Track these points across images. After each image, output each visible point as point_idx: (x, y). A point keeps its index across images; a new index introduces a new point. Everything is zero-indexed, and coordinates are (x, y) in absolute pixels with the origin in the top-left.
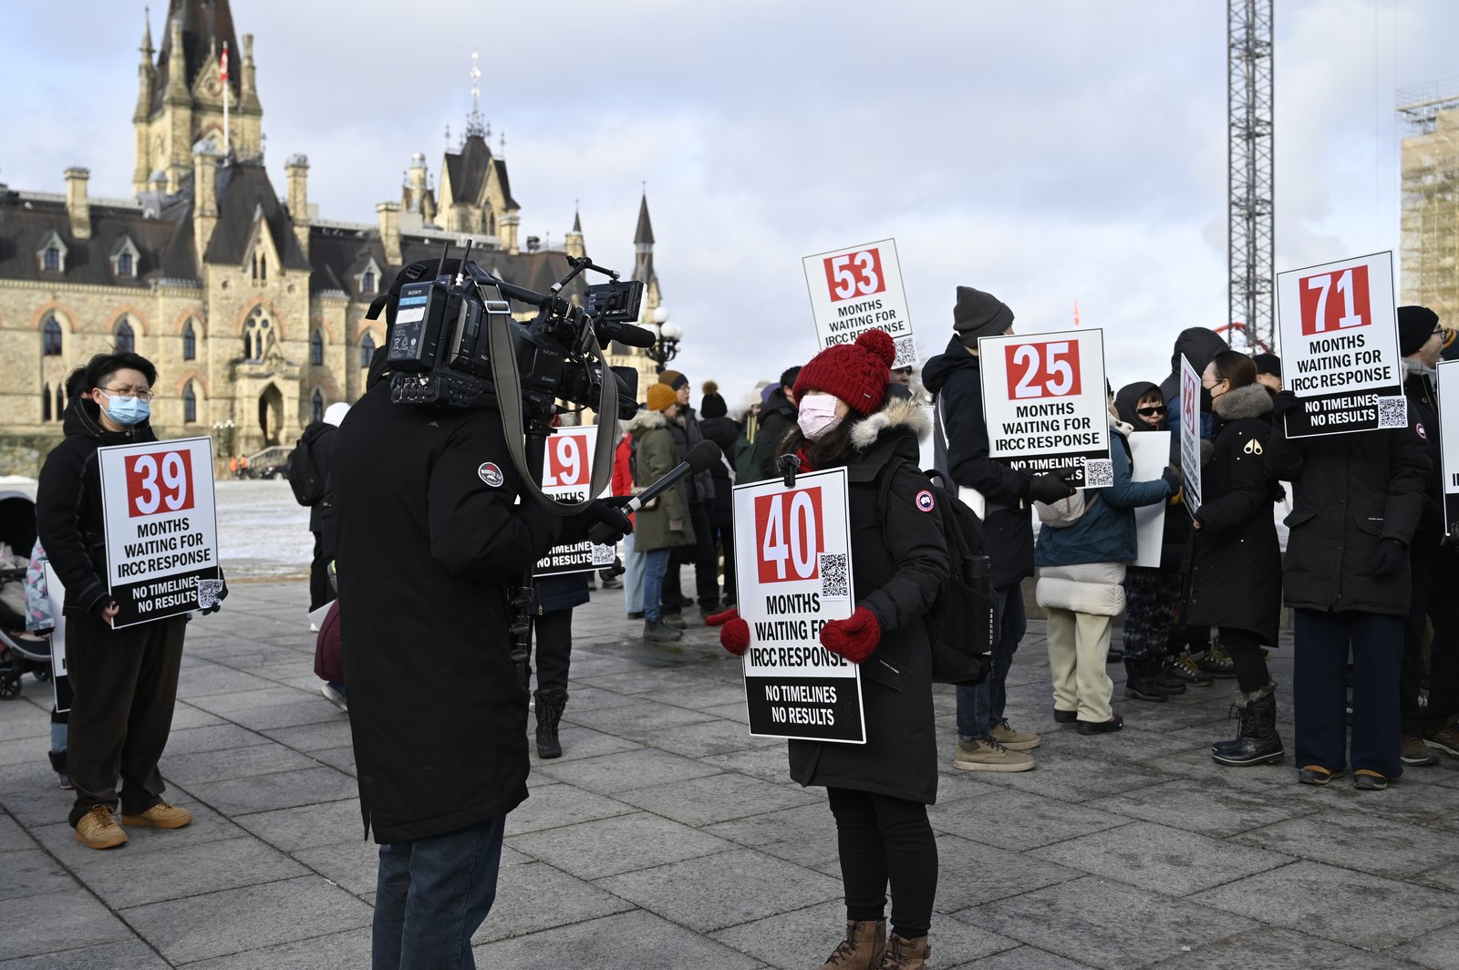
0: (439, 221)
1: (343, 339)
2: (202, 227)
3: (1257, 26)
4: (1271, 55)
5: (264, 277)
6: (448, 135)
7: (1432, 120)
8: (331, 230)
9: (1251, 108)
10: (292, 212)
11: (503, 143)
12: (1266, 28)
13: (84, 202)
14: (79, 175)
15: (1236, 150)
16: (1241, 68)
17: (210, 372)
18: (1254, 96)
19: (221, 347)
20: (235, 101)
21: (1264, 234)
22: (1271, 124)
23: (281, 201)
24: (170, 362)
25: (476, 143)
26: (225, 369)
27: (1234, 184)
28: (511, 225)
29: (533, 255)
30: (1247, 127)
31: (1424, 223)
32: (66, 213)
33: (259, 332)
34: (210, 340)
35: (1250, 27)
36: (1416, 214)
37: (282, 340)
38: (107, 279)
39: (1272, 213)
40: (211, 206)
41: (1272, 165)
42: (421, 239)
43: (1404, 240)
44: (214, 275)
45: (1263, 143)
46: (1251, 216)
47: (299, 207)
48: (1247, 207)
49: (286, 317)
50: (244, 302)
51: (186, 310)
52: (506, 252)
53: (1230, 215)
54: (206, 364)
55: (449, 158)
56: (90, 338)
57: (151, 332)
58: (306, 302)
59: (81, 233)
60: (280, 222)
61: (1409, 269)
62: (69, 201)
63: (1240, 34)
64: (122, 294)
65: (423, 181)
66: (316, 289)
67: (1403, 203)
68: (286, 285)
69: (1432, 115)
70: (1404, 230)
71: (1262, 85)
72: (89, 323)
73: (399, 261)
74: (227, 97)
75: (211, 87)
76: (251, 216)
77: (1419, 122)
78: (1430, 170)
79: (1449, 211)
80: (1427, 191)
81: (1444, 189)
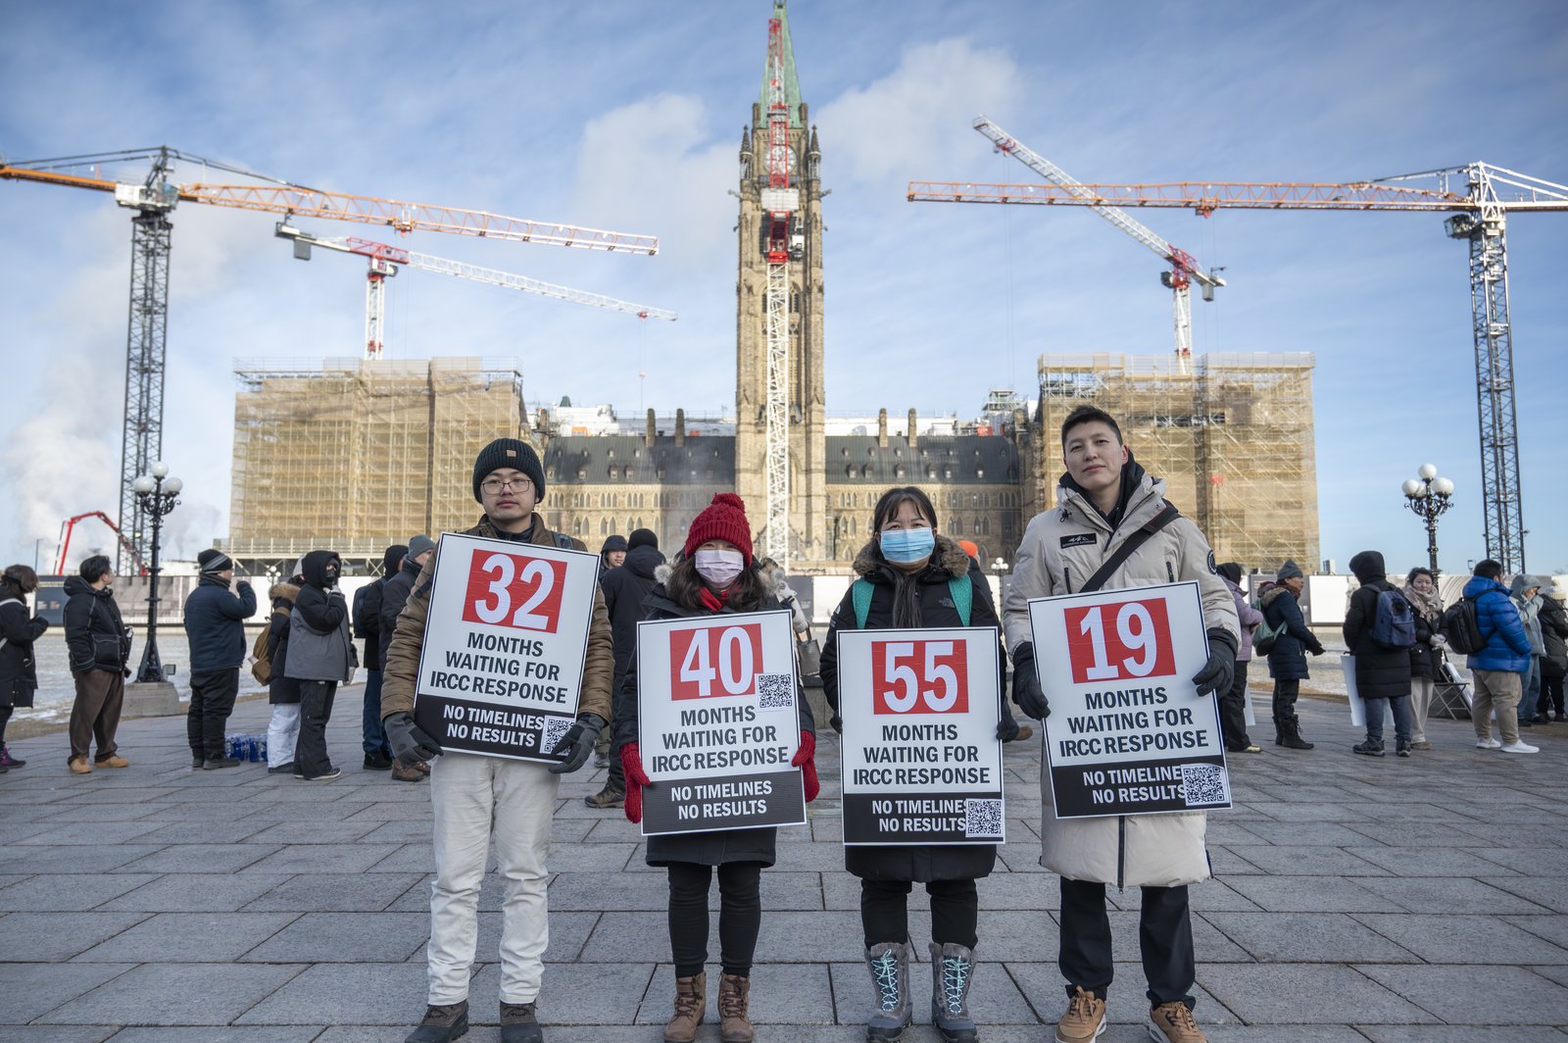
3: (155, 290)
4: (166, 314)
7: (259, 383)
9: (147, 350)
12: (162, 293)
15: (133, 379)
16: (140, 319)
18: (150, 341)
21: (153, 447)
22: (162, 364)
27: (130, 405)
30: (142, 364)
31: (249, 454)
35: (149, 289)
36: (244, 447)
39: (160, 432)
41: (162, 395)
43: (235, 464)
45: (155, 378)
46: (143, 431)
48: (139, 424)
53: (125, 428)
61: (239, 485)
63: (140, 293)
67: (236, 436)
69: (258, 380)
70: (235, 456)
71: (157, 334)
77: (250, 383)
78: (255, 418)
79: (270, 447)
80: (254, 433)
81: (266, 432)
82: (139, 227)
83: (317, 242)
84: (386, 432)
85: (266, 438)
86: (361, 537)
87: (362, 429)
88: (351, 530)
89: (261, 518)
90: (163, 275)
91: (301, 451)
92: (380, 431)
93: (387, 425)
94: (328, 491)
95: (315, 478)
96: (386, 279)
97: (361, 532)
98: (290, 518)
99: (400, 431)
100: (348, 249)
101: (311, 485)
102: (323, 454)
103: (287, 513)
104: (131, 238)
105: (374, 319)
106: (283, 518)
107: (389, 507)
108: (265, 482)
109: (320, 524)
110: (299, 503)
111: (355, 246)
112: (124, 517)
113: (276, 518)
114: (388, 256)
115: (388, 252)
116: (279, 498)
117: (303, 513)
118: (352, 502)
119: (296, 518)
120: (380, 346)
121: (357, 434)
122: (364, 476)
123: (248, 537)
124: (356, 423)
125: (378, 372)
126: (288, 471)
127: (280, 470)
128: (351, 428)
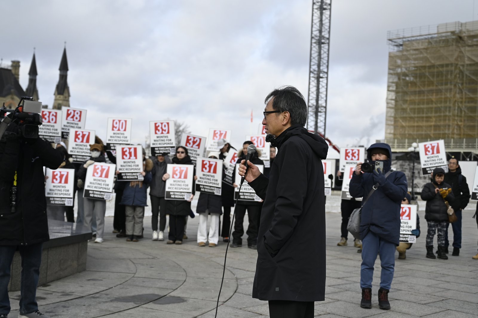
4: (330, 9)
7: (401, 45)
9: (320, 31)
15: (314, 49)
16: (317, 14)
18: (322, 26)
21: (323, 87)
22: (328, 39)
27: (312, 63)
31: (397, 89)
36: (394, 85)
39: (327, 78)
41: (328, 57)
43: (388, 95)
45: (325, 47)
46: (318, 78)
48: (317, 74)
53: (310, 77)
69: (401, 43)
70: (388, 90)
77: (397, 46)
78: (399, 66)
79: (407, 83)
80: (398, 75)
81: (405, 75)
85: (407, 79)
86: (460, 138)
87: (461, 68)
88: (453, 134)
89: (403, 127)
91: (424, 86)
92: (473, 68)
94: (438, 110)
95: (430, 102)
97: (460, 135)
98: (417, 126)
101: (430, 106)
102: (436, 86)
103: (416, 124)
106: (414, 127)
108: (405, 106)
109: (435, 130)
110: (423, 117)
113: (409, 127)
116: (412, 115)
117: (424, 124)
118: (454, 116)
119: (421, 127)
121: (457, 71)
122: (462, 98)
123: (394, 139)
124: (457, 64)
125: (471, 30)
126: (417, 98)
127: (413, 97)
128: (453, 68)
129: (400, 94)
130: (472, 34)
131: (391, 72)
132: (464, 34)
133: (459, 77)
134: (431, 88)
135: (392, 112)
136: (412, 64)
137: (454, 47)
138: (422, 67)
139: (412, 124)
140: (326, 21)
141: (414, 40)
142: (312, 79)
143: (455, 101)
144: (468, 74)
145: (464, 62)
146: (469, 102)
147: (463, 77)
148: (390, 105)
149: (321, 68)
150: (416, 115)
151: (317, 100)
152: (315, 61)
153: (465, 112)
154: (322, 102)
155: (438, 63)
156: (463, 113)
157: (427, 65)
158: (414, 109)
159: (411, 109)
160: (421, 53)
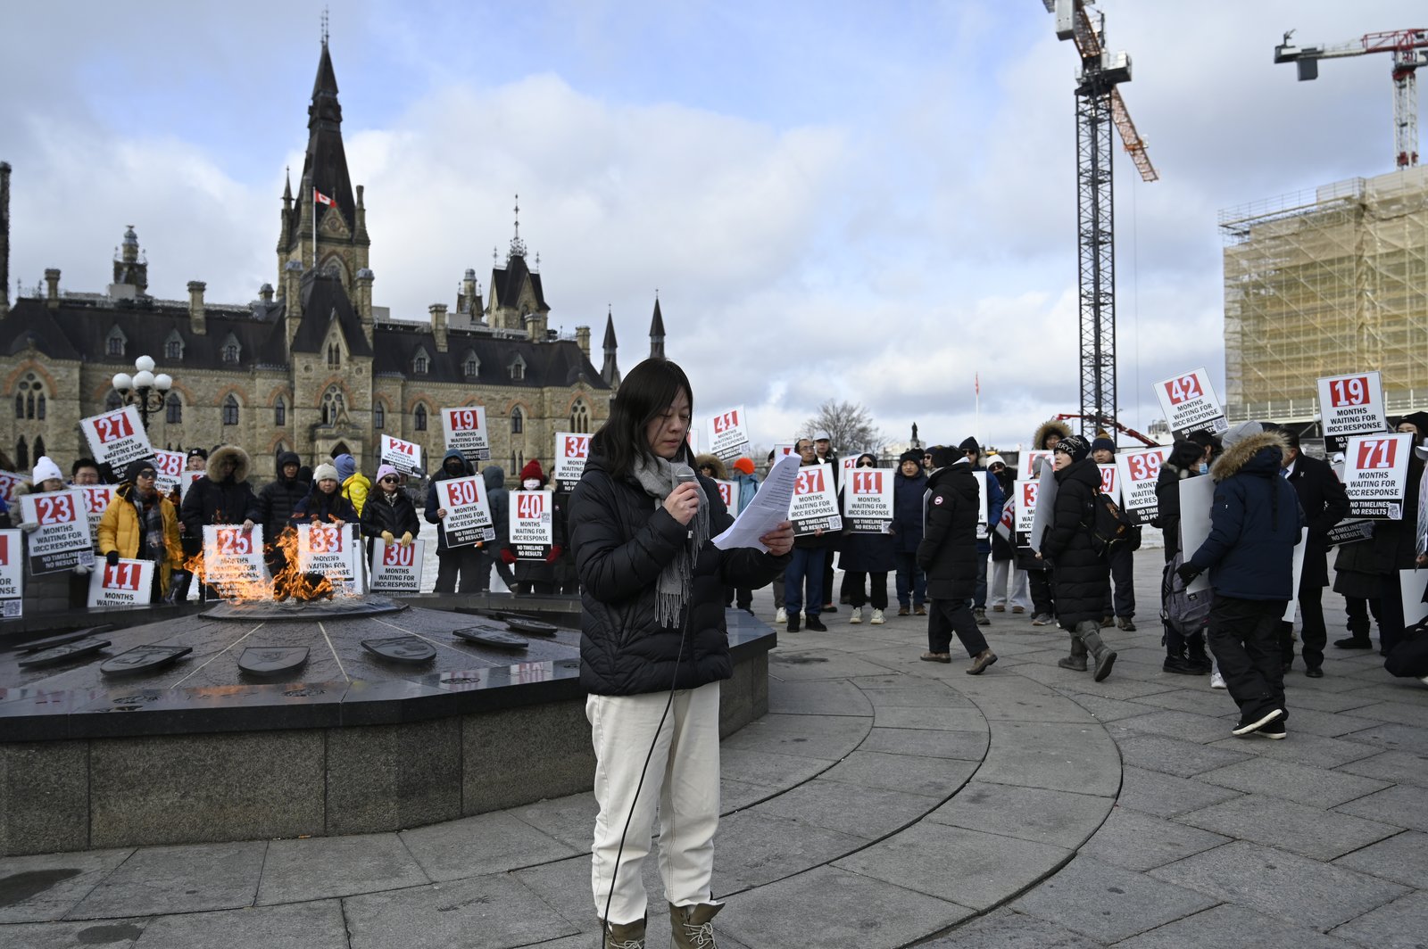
0: (484, 319)
1: (400, 409)
2: (290, 325)
3: (1099, 159)
4: (1111, 181)
5: (338, 362)
6: (495, 255)
7: (1247, 233)
8: (394, 326)
9: (1096, 222)
10: (360, 313)
11: (538, 261)
12: (1107, 161)
13: (201, 308)
14: (197, 288)
15: (1085, 255)
16: (1087, 192)
17: (295, 434)
18: (1098, 212)
19: (303, 415)
20: (350, 235)
21: (1107, 320)
22: (1111, 234)
23: (353, 305)
24: (264, 427)
25: (517, 261)
26: (306, 432)
27: (1083, 281)
28: (534, 321)
29: (552, 344)
30: (1093, 237)
31: (1243, 312)
32: (188, 317)
33: (334, 403)
34: (295, 410)
35: (1094, 160)
36: (1236, 305)
37: (351, 409)
38: (216, 364)
39: (1113, 304)
40: (297, 309)
41: (1113, 266)
42: (466, 332)
43: (1227, 325)
44: (299, 362)
45: (1105, 250)
46: (1097, 306)
47: (366, 309)
48: (1094, 299)
49: (354, 392)
50: (321, 381)
51: (277, 388)
52: (530, 342)
54: (293, 428)
55: (496, 272)
56: (202, 409)
57: (250, 405)
58: (370, 381)
59: (199, 331)
60: (352, 322)
61: (1234, 348)
62: (190, 306)
63: (1086, 165)
64: (227, 376)
65: (473, 289)
66: (377, 372)
67: (1226, 295)
68: (355, 368)
69: (1247, 229)
70: (1227, 317)
72: (202, 399)
73: (446, 350)
74: (344, 231)
75: (333, 224)
76: (329, 316)
77: (1238, 234)
78: (1245, 271)
79: (1262, 302)
80: (1244, 287)
81: (1258, 285)
82: (1082, 98)
83: (1326, 54)
84: (1402, 260)
85: (1263, 292)
87: (1370, 262)
89: (1260, 380)
90: (1106, 141)
91: (1297, 301)
92: (1394, 261)
93: (1401, 252)
94: (1327, 344)
95: (1315, 329)
96: (1418, 71)
98: (1288, 377)
99: (1419, 257)
100: (1364, 50)
101: (1312, 337)
102: (1322, 299)
103: (1285, 373)
104: (1075, 112)
105: (1404, 125)
106: (1282, 378)
107: (1409, 352)
108: (1261, 343)
110: (1299, 359)
111: (1372, 44)
112: (1085, 393)
113: (1271, 379)
114: (1416, 41)
115: (1418, 37)
116: (1277, 357)
117: (1303, 371)
118: (1362, 351)
119: (1297, 377)
120: (1414, 156)
121: (1362, 268)
122: (1375, 318)
123: (1245, 403)
124: (1361, 257)
125: (1385, 189)
126: (1284, 325)
127: (1275, 325)
128: (1354, 264)
129: (1251, 322)
130: (1388, 197)
131: (1231, 282)
132: (1372, 200)
133: (1367, 280)
134: (1311, 304)
135: (1237, 357)
136: (1269, 264)
137: (1353, 224)
138: (1290, 268)
139: (1278, 373)
140: (1104, 204)
141: (1271, 221)
142: (1085, 308)
143: (1363, 324)
144: (1385, 273)
145: (1375, 251)
146: (1389, 325)
147: (1374, 279)
148: (1232, 343)
149: (1101, 287)
150: (1285, 357)
151: (1097, 345)
152: (1088, 276)
153: (1382, 342)
154: (1106, 348)
155: (1323, 257)
156: (1380, 345)
157: (1301, 263)
158: (1282, 345)
159: (1273, 347)
160: (1288, 243)
